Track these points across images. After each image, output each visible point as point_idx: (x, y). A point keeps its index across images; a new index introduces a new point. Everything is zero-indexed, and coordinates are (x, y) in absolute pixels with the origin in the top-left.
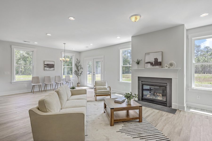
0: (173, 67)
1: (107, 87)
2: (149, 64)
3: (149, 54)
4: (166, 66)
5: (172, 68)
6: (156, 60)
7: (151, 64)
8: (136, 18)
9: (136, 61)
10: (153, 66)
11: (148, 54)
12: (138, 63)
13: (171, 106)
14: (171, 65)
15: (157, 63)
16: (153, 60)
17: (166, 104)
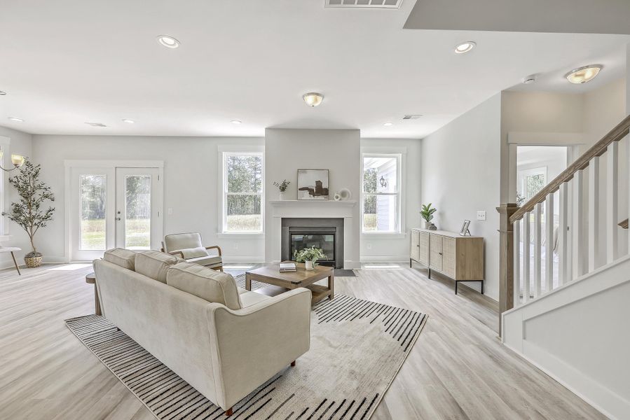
0: (345, 198)
1: (202, 248)
2: (307, 193)
3: (306, 173)
4: (337, 197)
5: (344, 200)
6: (319, 184)
7: (311, 191)
8: (316, 100)
9: (281, 184)
10: (314, 196)
11: (304, 171)
12: (283, 189)
13: (342, 267)
14: (344, 194)
15: (320, 191)
16: (313, 185)
17: (335, 264)
